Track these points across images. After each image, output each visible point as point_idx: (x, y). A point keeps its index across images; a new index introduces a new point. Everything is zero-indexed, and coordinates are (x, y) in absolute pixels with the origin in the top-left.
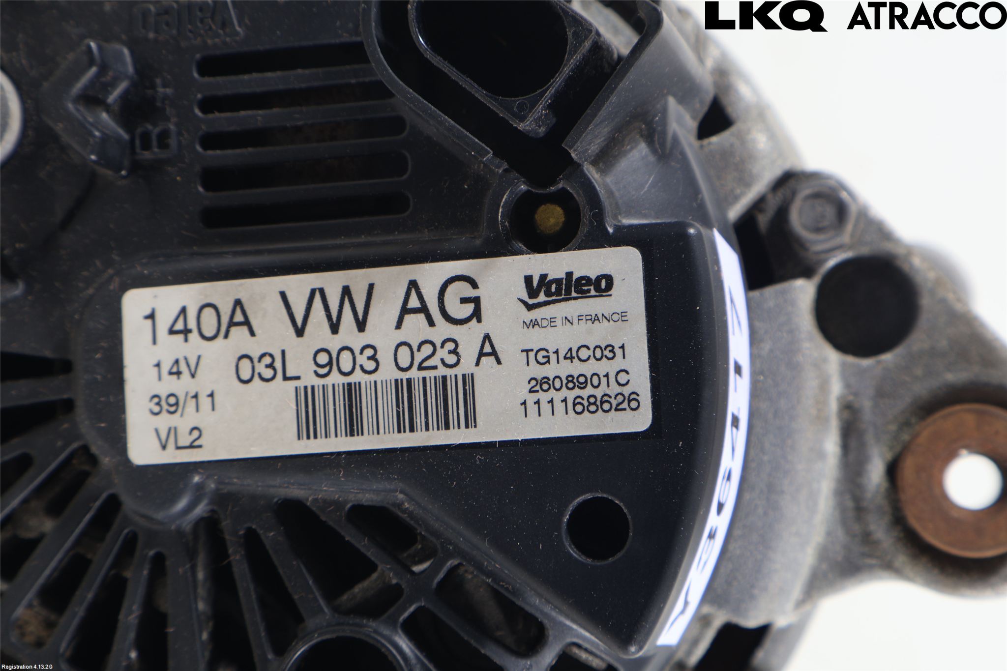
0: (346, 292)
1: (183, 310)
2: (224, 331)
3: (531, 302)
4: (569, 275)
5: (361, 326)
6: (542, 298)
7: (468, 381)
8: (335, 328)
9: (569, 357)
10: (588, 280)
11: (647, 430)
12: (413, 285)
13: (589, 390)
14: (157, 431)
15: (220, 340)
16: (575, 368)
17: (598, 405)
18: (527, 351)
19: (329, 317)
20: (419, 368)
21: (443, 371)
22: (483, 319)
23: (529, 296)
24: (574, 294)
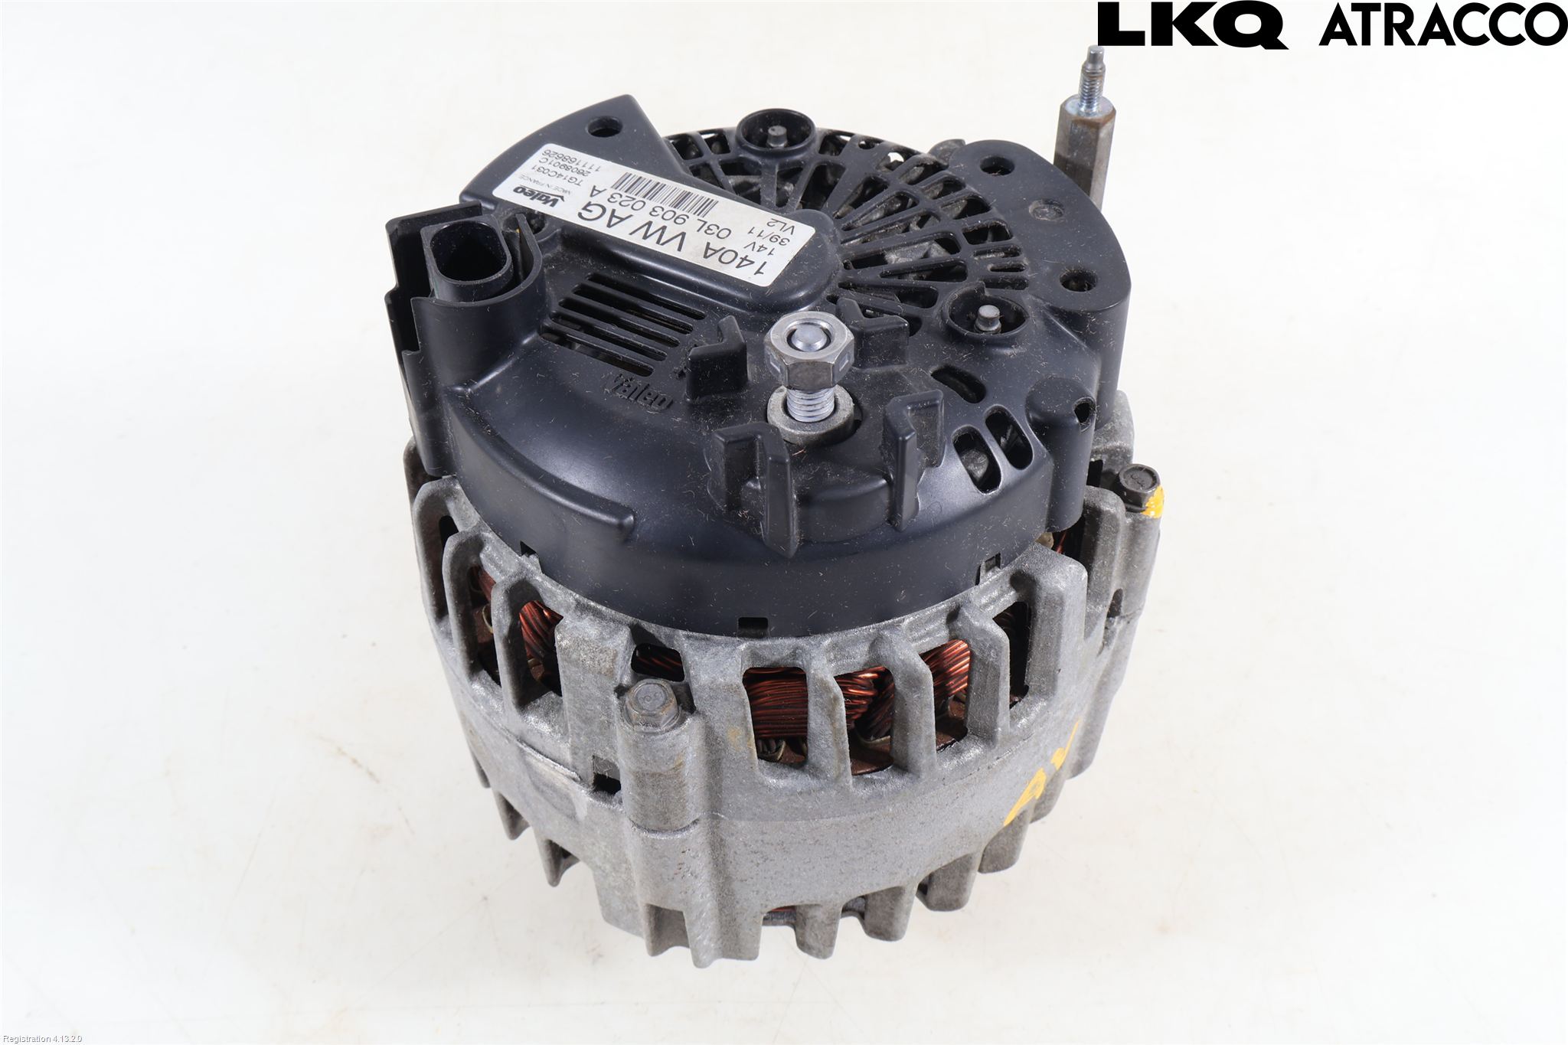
0: (645, 237)
1: (738, 267)
2: (724, 251)
3: (559, 199)
4: (532, 199)
5: (650, 224)
6: (552, 197)
7: (616, 186)
8: (664, 228)
9: (561, 175)
10: (525, 194)
11: (548, 143)
12: (609, 226)
13: (562, 163)
14: (792, 233)
15: (727, 248)
16: (562, 171)
17: (564, 158)
18: (578, 184)
19: (663, 232)
20: (634, 199)
21: (624, 194)
22: (588, 202)
23: (557, 200)
24: (537, 193)
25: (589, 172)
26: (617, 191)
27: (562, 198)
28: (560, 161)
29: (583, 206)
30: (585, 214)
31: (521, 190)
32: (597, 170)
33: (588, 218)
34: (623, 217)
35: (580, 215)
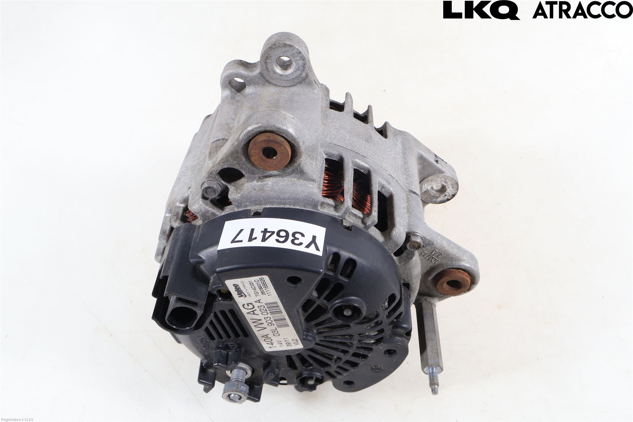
0: (254, 322)
1: (267, 343)
4: (236, 290)
5: (260, 320)
6: (243, 294)
7: (266, 304)
8: (262, 323)
9: (255, 289)
10: (236, 288)
11: (268, 276)
12: (248, 313)
14: (295, 345)
15: (271, 338)
16: (257, 288)
17: (264, 284)
18: (256, 296)
19: (260, 324)
20: (266, 311)
21: (266, 307)
22: (251, 303)
23: (243, 296)
24: (240, 290)
25: (265, 294)
26: (265, 306)
27: (246, 296)
28: (262, 284)
29: (247, 303)
30: (246, 306)
31: (236, 286)
32: (269, 295)
33: (245, 307)
34: (255, 314)
35: (243, 305)
